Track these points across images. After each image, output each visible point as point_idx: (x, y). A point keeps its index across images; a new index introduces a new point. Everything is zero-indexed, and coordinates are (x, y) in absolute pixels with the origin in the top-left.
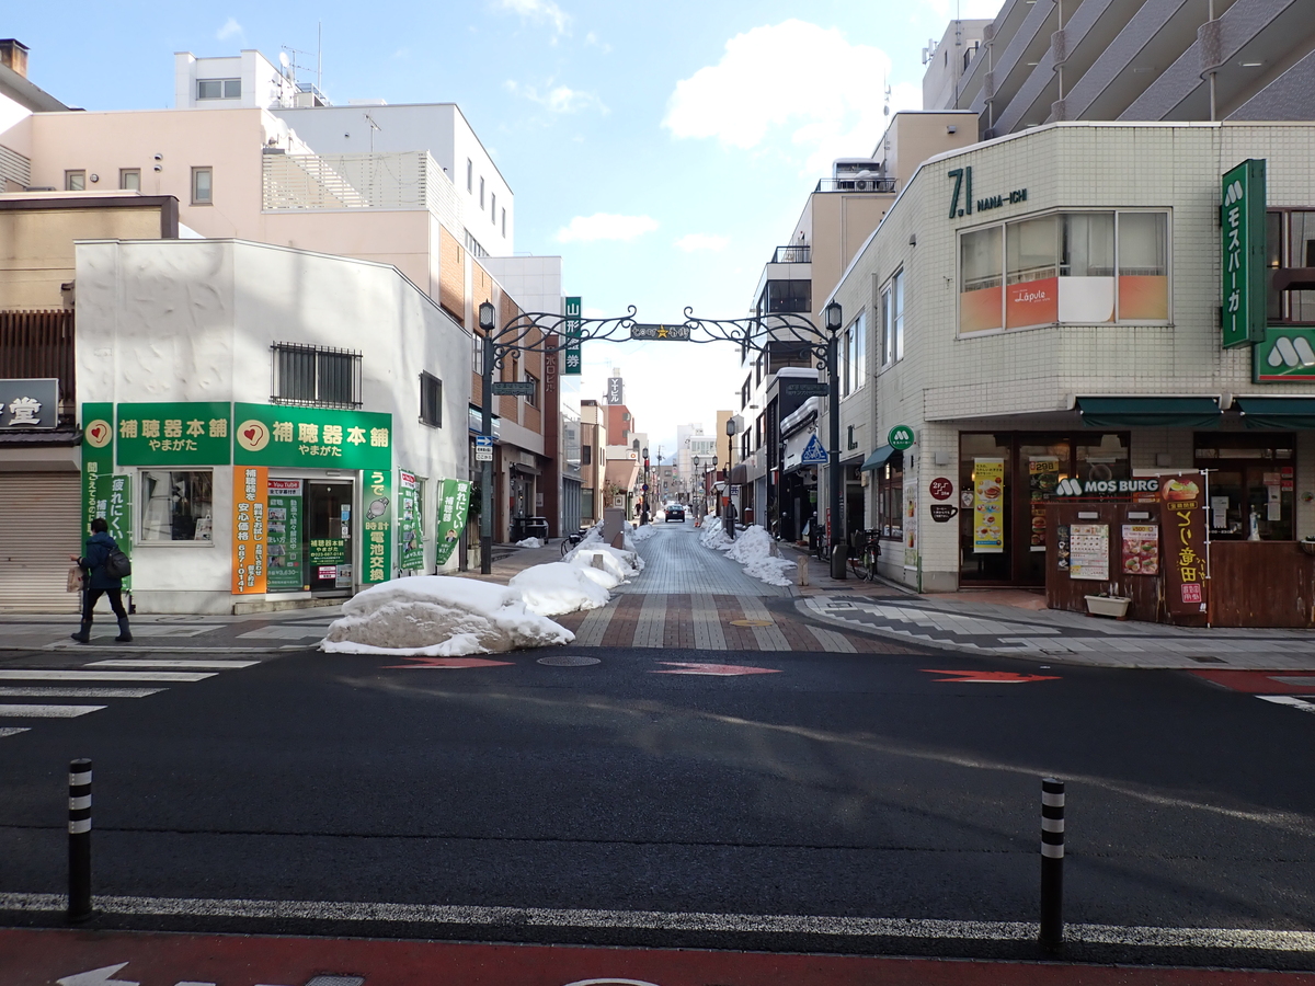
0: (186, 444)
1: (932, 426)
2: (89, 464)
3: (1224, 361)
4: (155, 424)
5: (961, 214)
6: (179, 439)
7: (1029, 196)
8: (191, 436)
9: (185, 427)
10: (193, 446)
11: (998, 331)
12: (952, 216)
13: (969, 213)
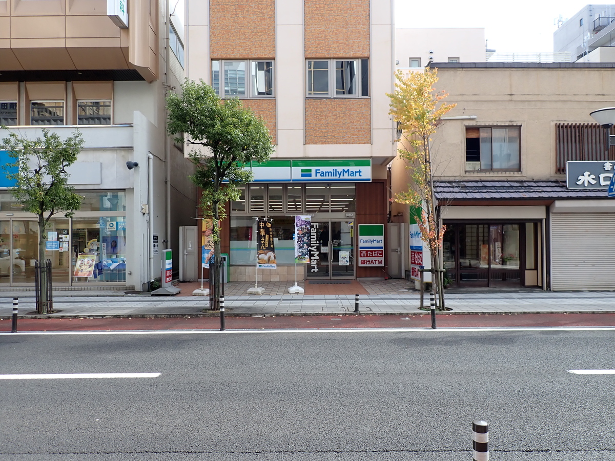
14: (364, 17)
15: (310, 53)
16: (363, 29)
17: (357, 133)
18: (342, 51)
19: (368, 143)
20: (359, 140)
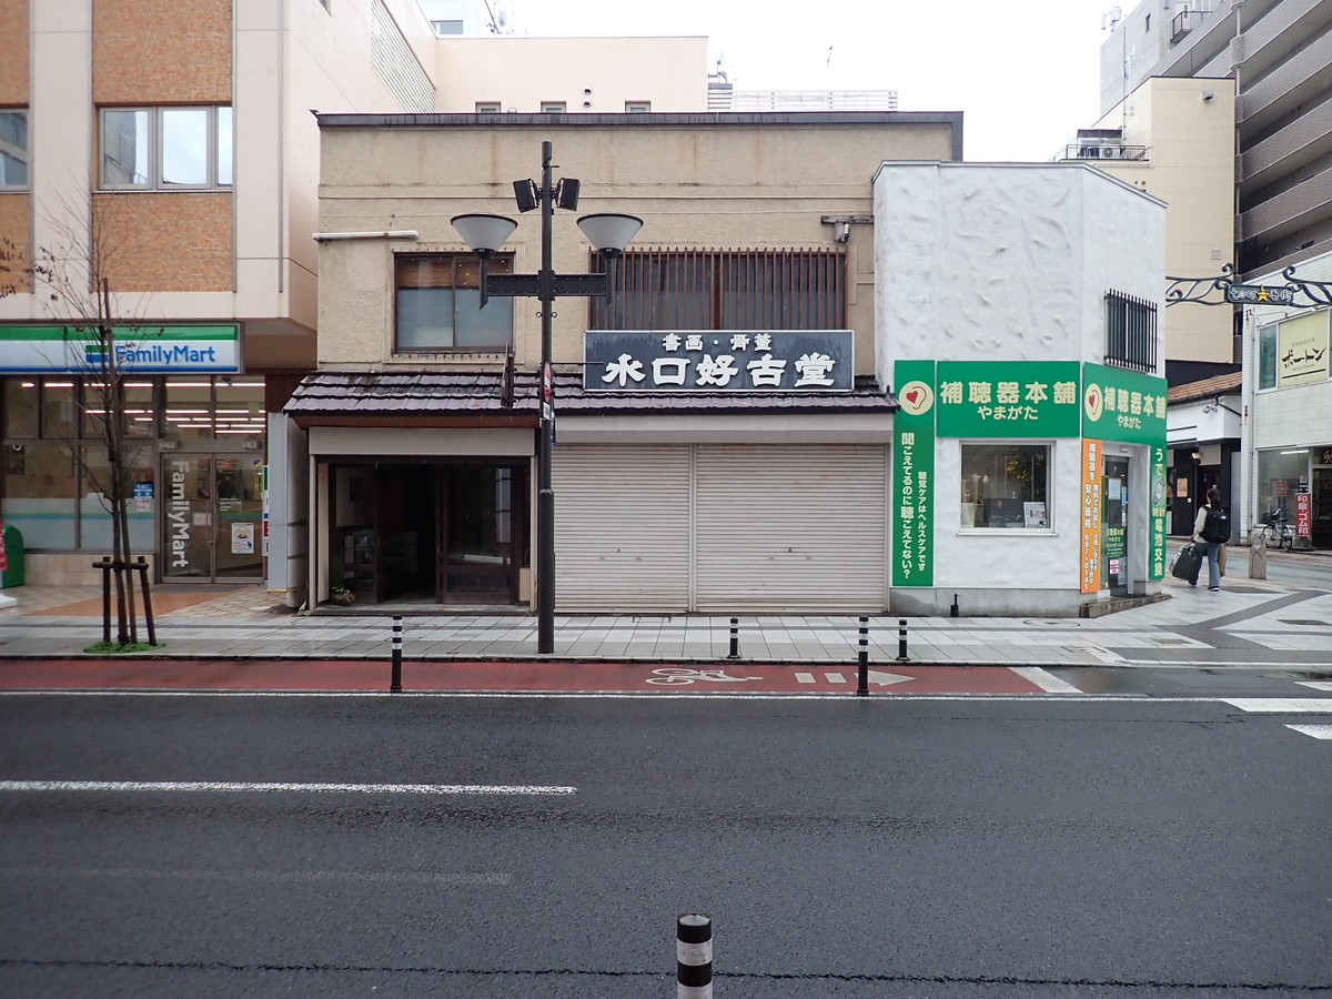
0: (1024, 412)
2: (904, 435)
4: (986, 387)
6: (1016, 406)
8: (1031, 403)
9: (1023, 392)
10: (1033, 415)
14: (221, 15)
15: (104, 93)
16: (218, 41)
17: (203, 267)
18: (173, 90)
19: (226, 289)
20: (208, 283)
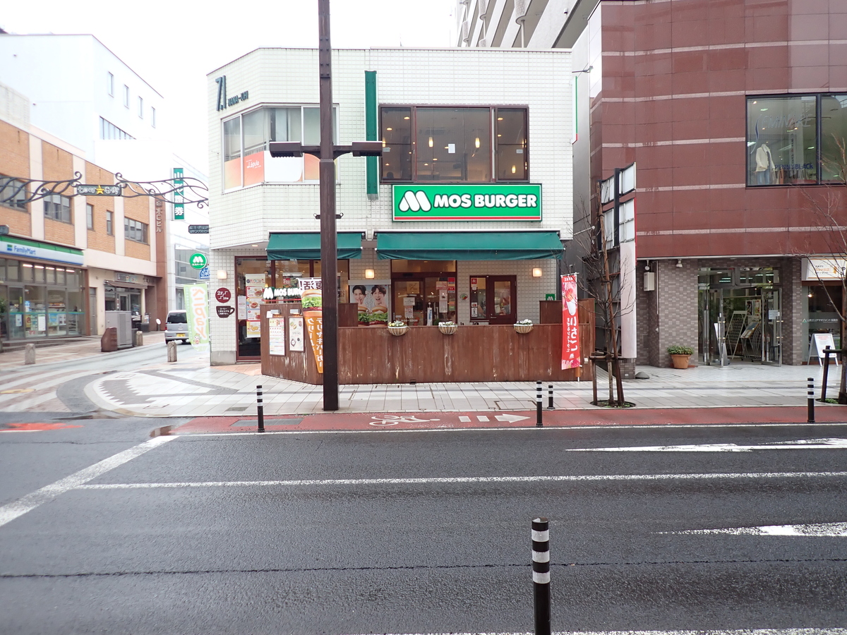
1: (216, 253)
3: (374, 207)
5: (222, 109)
7: (249, 96)
11: (241, 188)
12: (219, 110)
13: (226, 107)
